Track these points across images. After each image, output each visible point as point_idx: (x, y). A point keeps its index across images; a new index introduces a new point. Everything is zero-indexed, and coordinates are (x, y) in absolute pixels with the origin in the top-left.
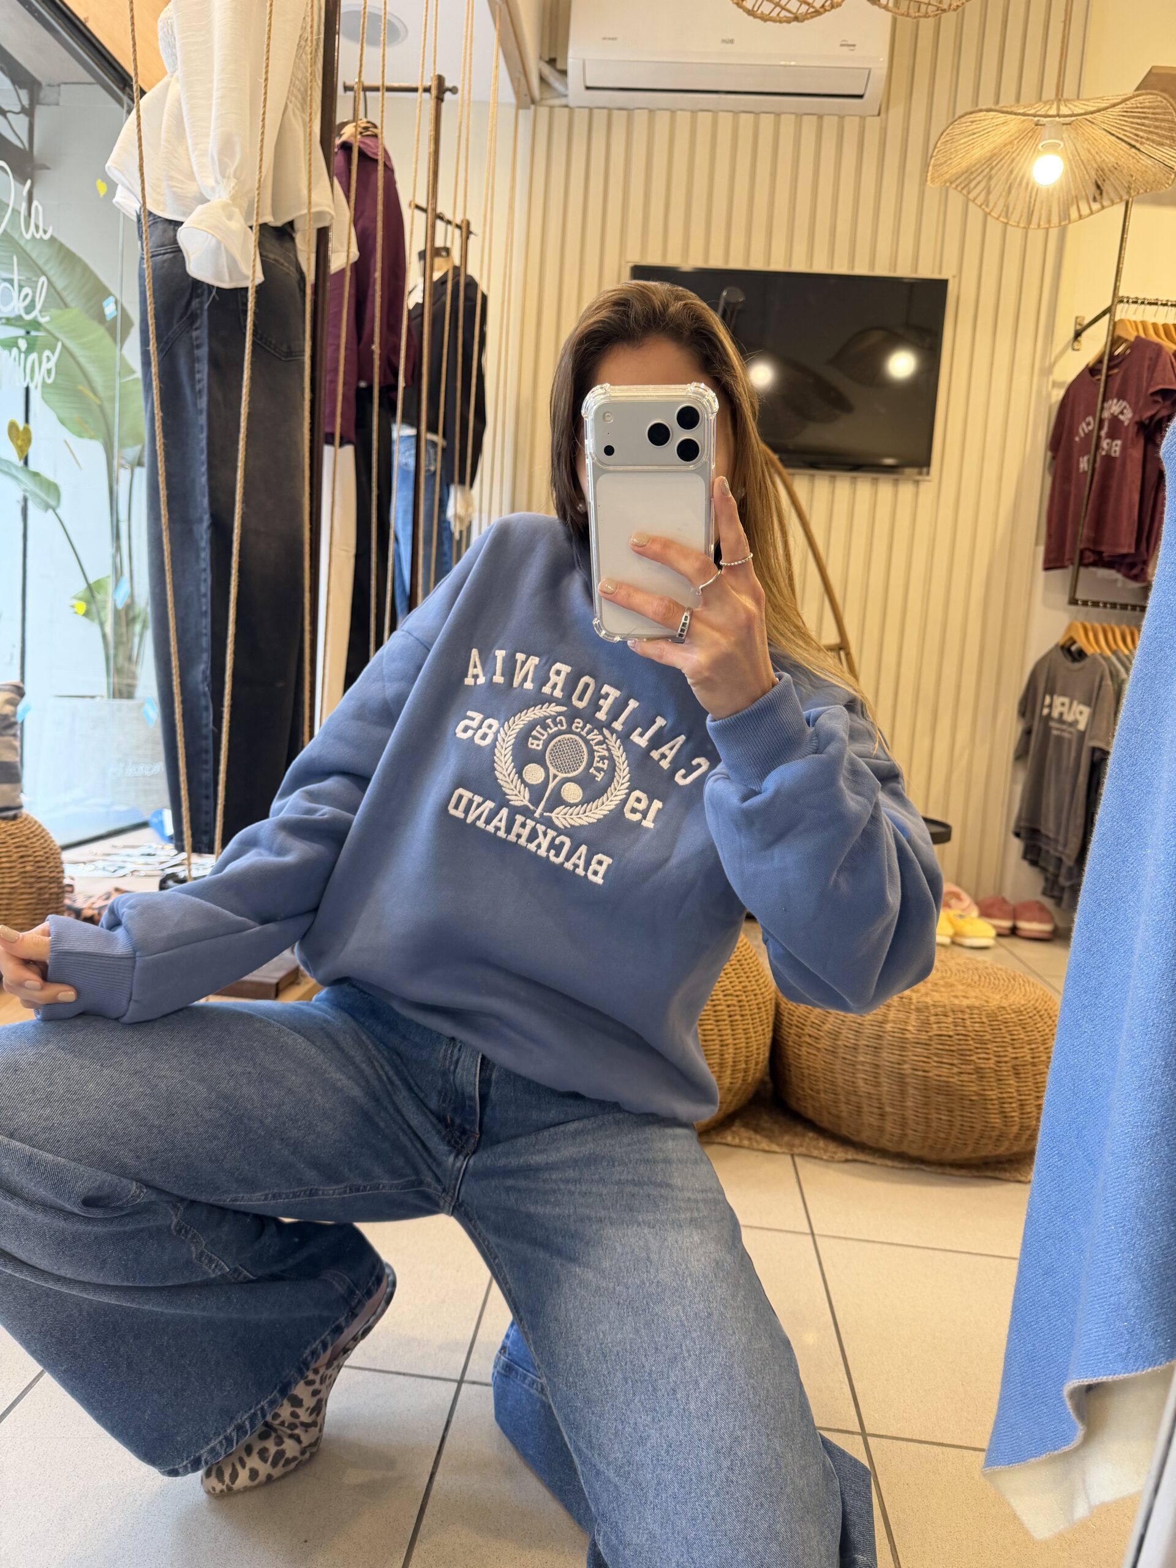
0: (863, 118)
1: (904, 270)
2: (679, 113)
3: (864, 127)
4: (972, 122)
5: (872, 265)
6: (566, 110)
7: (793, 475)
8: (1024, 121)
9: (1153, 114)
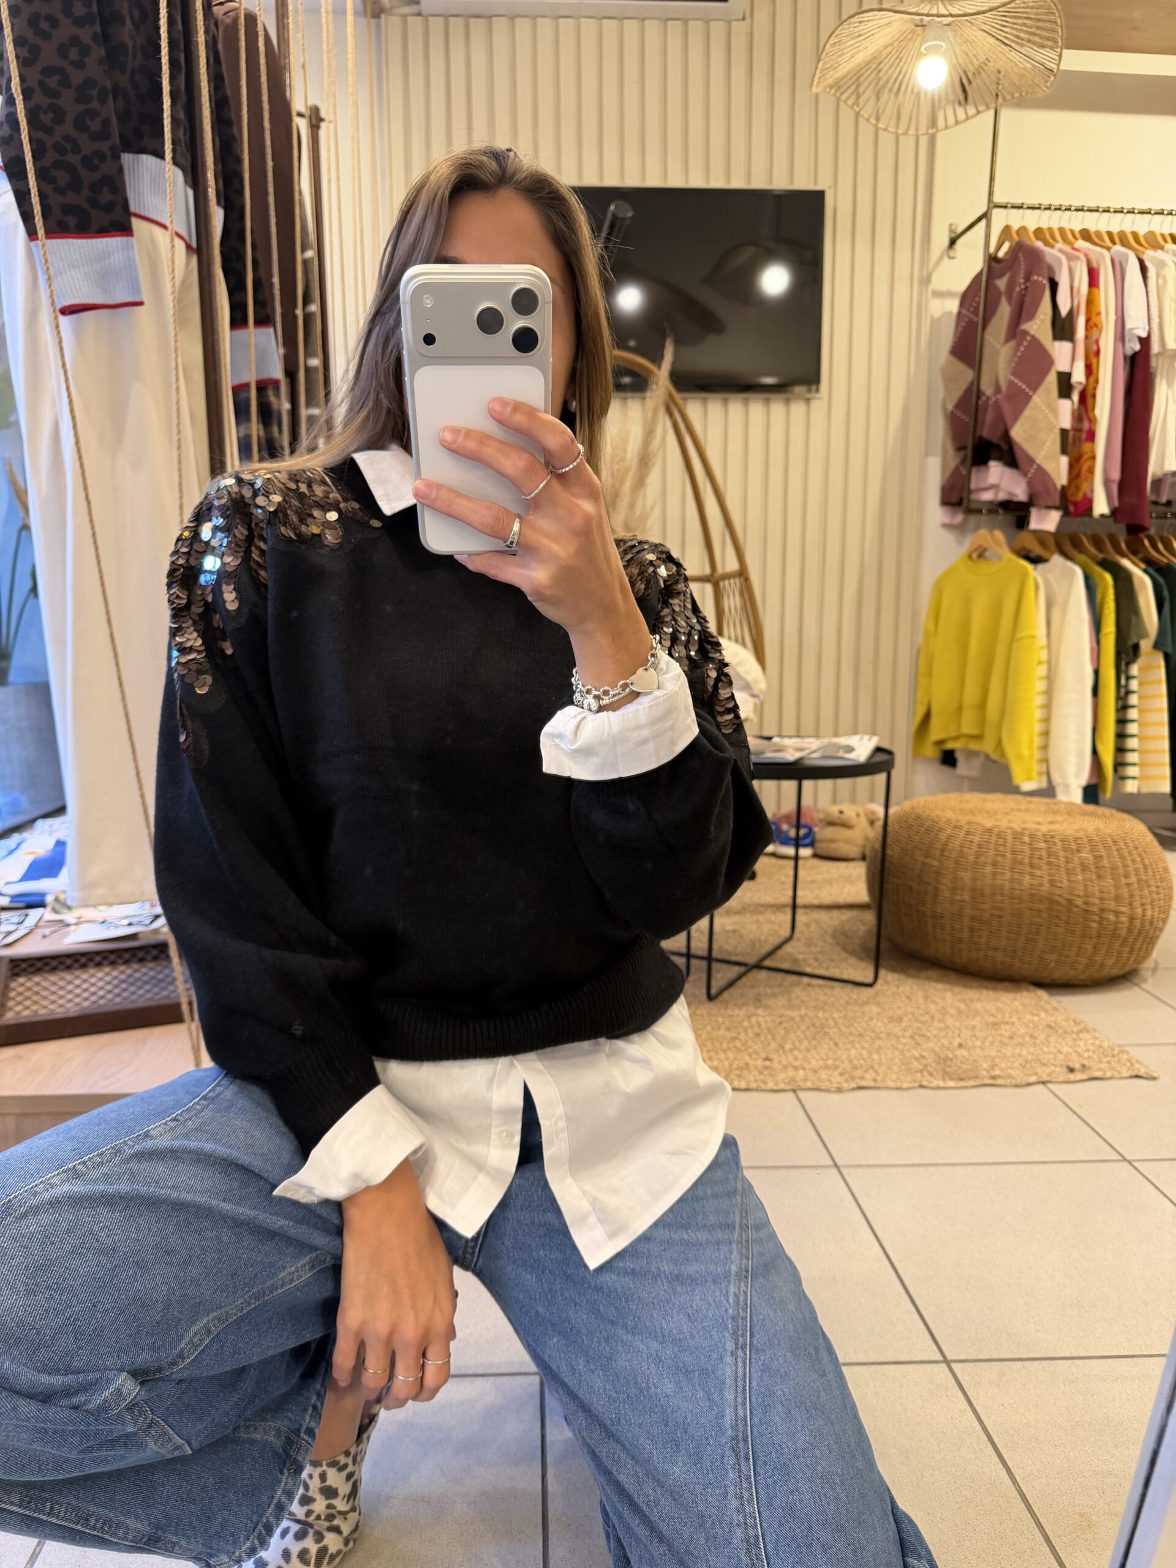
0: (729, 22)
1: (780, 183)
2: (539, 20)
3: (729, 34)
4: (860, 22)
5: (749, 180)
6: (419, 19)
7: (685, 399)
8: (906, 22)
9: (1036, 14)
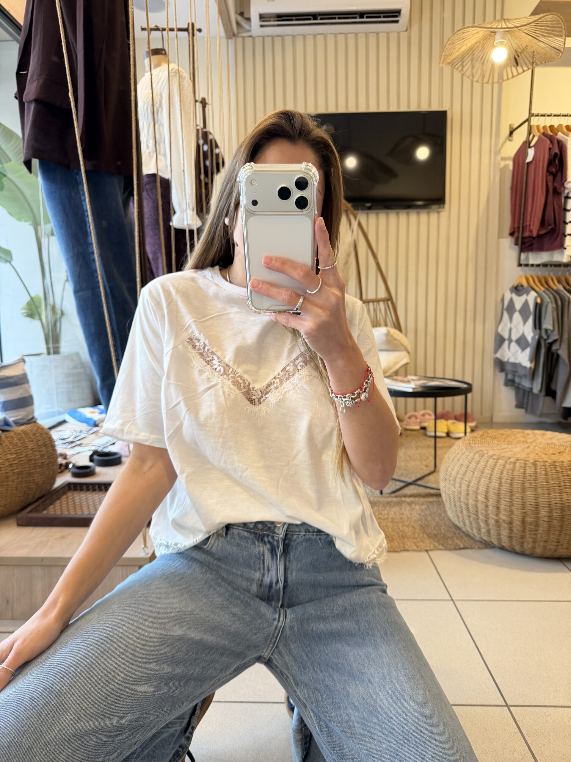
0: (399, 33)
1: (424, 108)
3: (399, 38)
4: (463, 33)
5: (409, 106)
6: (251, 39)
8: (486, 31)
